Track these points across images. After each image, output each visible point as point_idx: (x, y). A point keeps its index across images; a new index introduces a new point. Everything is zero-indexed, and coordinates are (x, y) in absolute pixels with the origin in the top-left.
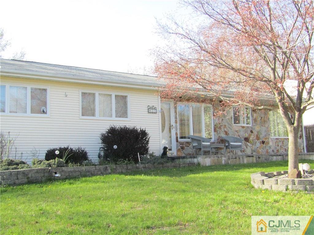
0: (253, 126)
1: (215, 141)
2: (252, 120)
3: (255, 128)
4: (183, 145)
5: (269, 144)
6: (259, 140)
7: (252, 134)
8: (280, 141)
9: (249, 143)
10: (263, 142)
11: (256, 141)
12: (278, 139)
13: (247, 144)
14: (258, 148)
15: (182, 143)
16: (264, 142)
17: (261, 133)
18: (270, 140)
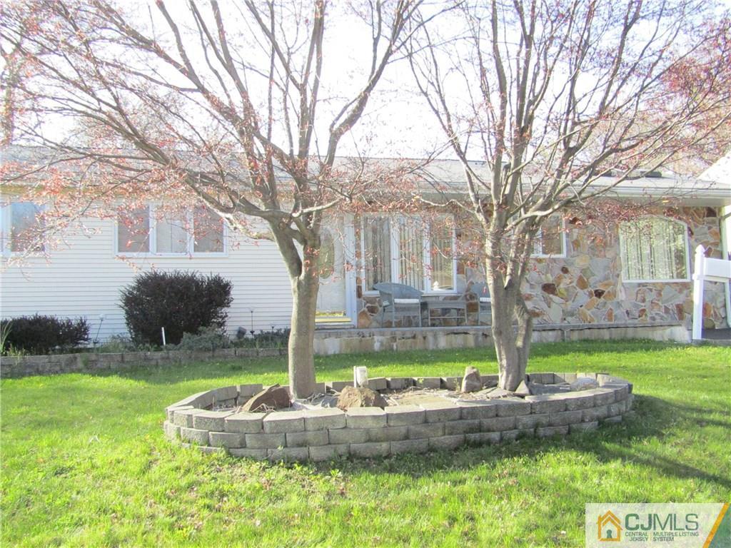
0: (569, 258)
1: (458, 293)
2: (567, 242)
3: (575, 260)
4: (374, 303)
5: (615, 297)
6: (586, 288)
7: (566, 275)
8: (651, 290)
9: (557, 295)
10: (599, 294)
11: (579, 290)
12: (646, 286)
13: (551, 299)
14: (581, 306)
15: (369, 300)
16: (603, 292)
17: (592, 273)
18: (619, 287)
